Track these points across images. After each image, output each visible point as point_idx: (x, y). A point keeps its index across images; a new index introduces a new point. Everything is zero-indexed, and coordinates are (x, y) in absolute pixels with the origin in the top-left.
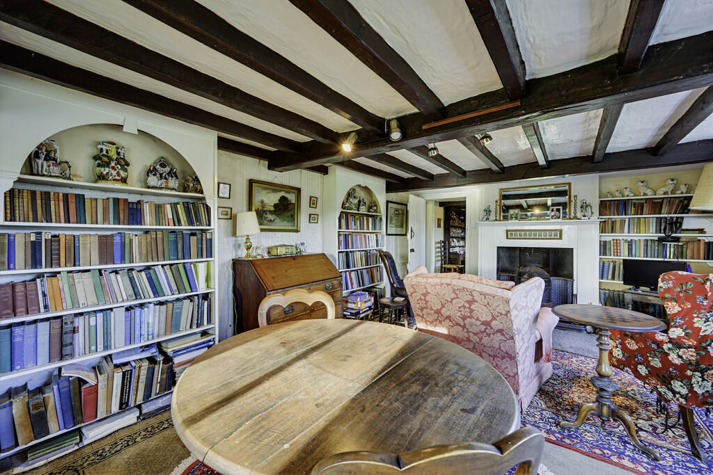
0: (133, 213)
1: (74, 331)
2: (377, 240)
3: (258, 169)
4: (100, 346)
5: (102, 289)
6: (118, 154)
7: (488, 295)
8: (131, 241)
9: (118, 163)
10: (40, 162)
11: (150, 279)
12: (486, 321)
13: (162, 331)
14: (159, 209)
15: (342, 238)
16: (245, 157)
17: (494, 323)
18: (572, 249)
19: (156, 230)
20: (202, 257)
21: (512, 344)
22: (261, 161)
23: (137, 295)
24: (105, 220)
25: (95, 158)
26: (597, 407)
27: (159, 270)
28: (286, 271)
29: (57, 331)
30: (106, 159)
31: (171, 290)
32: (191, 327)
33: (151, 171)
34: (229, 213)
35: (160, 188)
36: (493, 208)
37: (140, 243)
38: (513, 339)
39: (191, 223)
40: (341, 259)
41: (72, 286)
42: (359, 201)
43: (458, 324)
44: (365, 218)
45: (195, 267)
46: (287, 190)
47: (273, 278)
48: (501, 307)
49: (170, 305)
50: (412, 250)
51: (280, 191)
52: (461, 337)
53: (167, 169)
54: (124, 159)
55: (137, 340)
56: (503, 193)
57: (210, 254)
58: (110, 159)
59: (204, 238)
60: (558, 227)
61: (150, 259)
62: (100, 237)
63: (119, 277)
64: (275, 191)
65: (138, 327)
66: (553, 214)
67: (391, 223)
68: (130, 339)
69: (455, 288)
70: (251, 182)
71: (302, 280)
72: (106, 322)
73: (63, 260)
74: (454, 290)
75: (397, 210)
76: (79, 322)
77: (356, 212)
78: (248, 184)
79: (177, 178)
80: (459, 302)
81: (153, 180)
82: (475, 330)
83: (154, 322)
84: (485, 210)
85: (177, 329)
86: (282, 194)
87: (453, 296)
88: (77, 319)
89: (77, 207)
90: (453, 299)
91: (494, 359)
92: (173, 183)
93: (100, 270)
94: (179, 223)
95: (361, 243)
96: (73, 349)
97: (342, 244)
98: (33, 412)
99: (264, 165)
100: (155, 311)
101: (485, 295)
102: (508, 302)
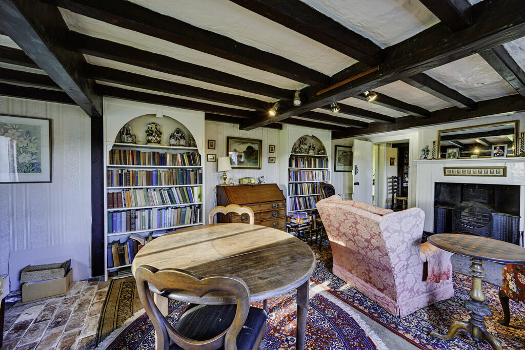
0: (162, 160)
1: (136, 217)
2: (323, 176)
3: (233, 130)
4: (147, 227)
5: (148, 198)
6: (156, 128)
7: (365, 218)
8: (160, 174)
9: (156, 134)
10: (124, 136)
11: (169, 194)
12: (367, 239)
13: (175, 223)
14: (174, 157)
15: (292, 173)
16: (224, 123)
17: (373, 241)
18: (520, 186)
19: (172, 168)
20: (196, 183)
21: (388, 259)
22: (235, 125)
23: (163, 203)
24: (149, 163)
25: (146, 132)
26: (468, 327)
27: (174, 189)
28: (245, 194)
29: (129, 217)
30: (150, 132)
31: (180, 201)
32: (190, 223)
33: (172, 136)
34: (215, 158)
35: (176, 145)
36: (430, 148)
37: (165, 175)
38: (387, 255)
39: (191, 164)
40: (291, 188)
41: (135, 196)
42: (310, 147)
43: (351, 240)
44: (312, 159)
45: (193, 189)
46: (252, 142)
47: (235, 198)
48: (375, 229)
49: (180, 209)
50: (357, 184)
51: (247, 143)
52: (354, 250)
53: (180, 134)
54: (159, 131)
55: (163, 226)
56: (442, 134)
57: (201, 182)
58: (153, 131)
59: (198, 173)
60: (502, 165)
61: (170, 183)
62: (147, 171)
63: (155, 192)
64: (243, 143)
65: (163, 219)
66: (496, 151)
67: (339, 162)
68: (160, 225)
69: (345, 212)
70: (228, 138)
71: (255, 200)
72: (149, 214)
73: (131, 183)
74: (344, 213)
75: (345, 152)
76: (138, 213)
77: (306, 155)
78: (226, 139)
79: (184, 139)
80: (349, 223)
81: (173, 141)
82: (361, 245)
83: (171, 218)
84: (424, 150)
85: (183, 223)
86: (249, 144)
87: (345, 218)
88: (137, 212)
89: (137, 156)
90: (345, 220)
91: (377, 271)
92: (182, 142)
93: (147, 188)
94: (185, 165)
95: (308, 177)
96: (135, 226)
97: (292, 177)
98: (120, 253)
99: (236, 127)
100: (171, 212)
101: (363, 218)
102: (378, 224)
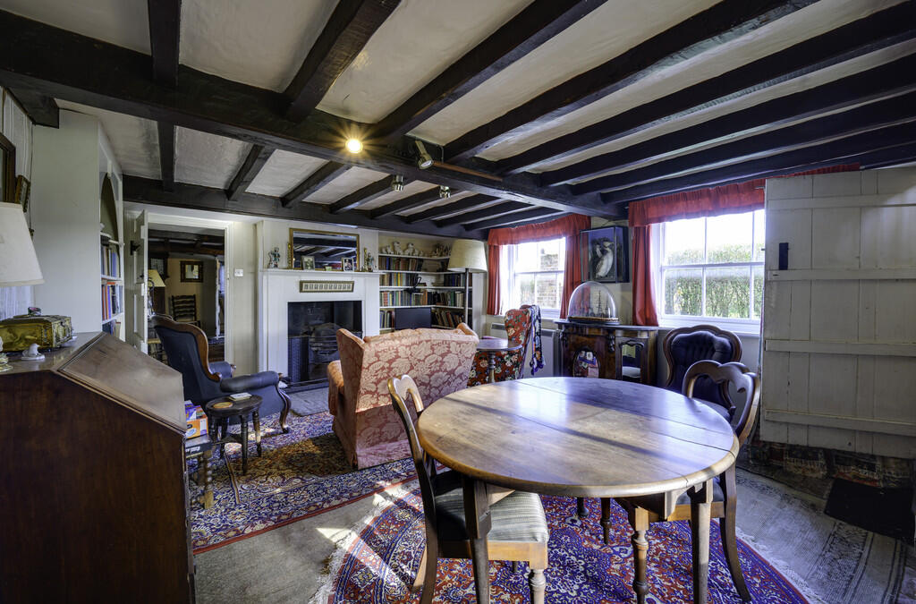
7: (463, 342)
12: (452, 369)
17: (458, 370)
18: (361, 302)
43: (422, 384)
48: (469, 351)
56: (295, 235)
60: (348, 279)
87: (429, 352)
